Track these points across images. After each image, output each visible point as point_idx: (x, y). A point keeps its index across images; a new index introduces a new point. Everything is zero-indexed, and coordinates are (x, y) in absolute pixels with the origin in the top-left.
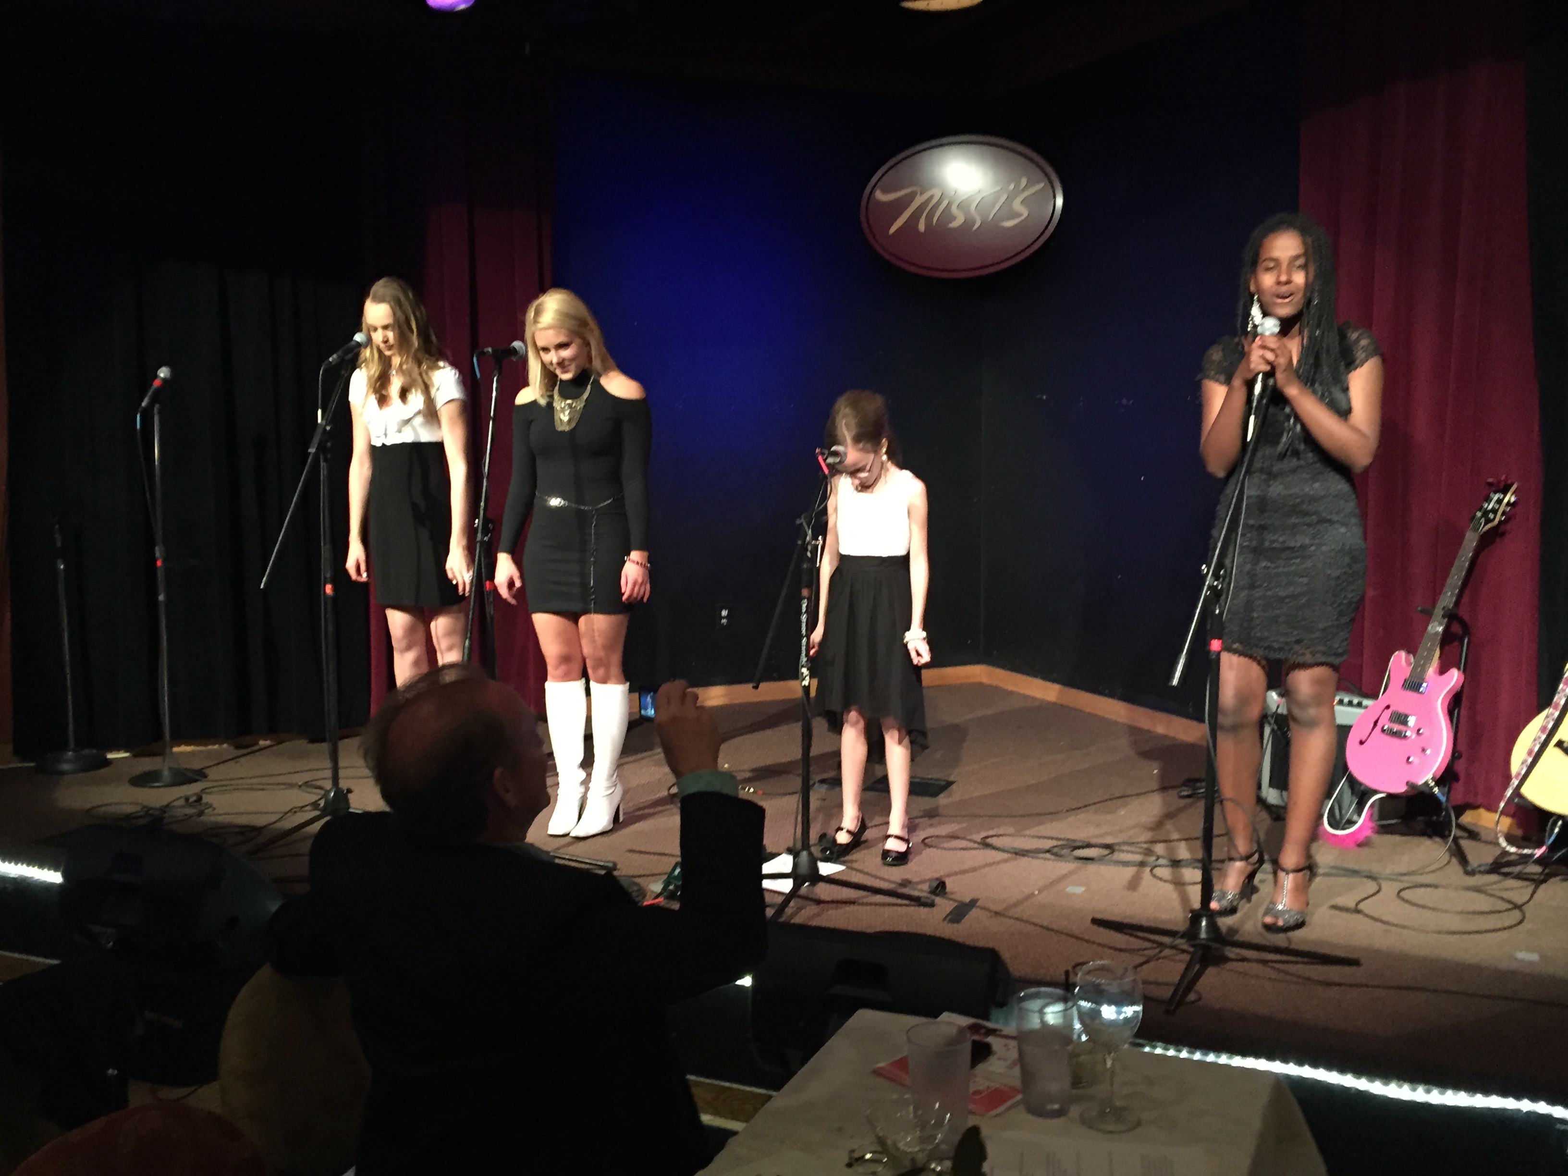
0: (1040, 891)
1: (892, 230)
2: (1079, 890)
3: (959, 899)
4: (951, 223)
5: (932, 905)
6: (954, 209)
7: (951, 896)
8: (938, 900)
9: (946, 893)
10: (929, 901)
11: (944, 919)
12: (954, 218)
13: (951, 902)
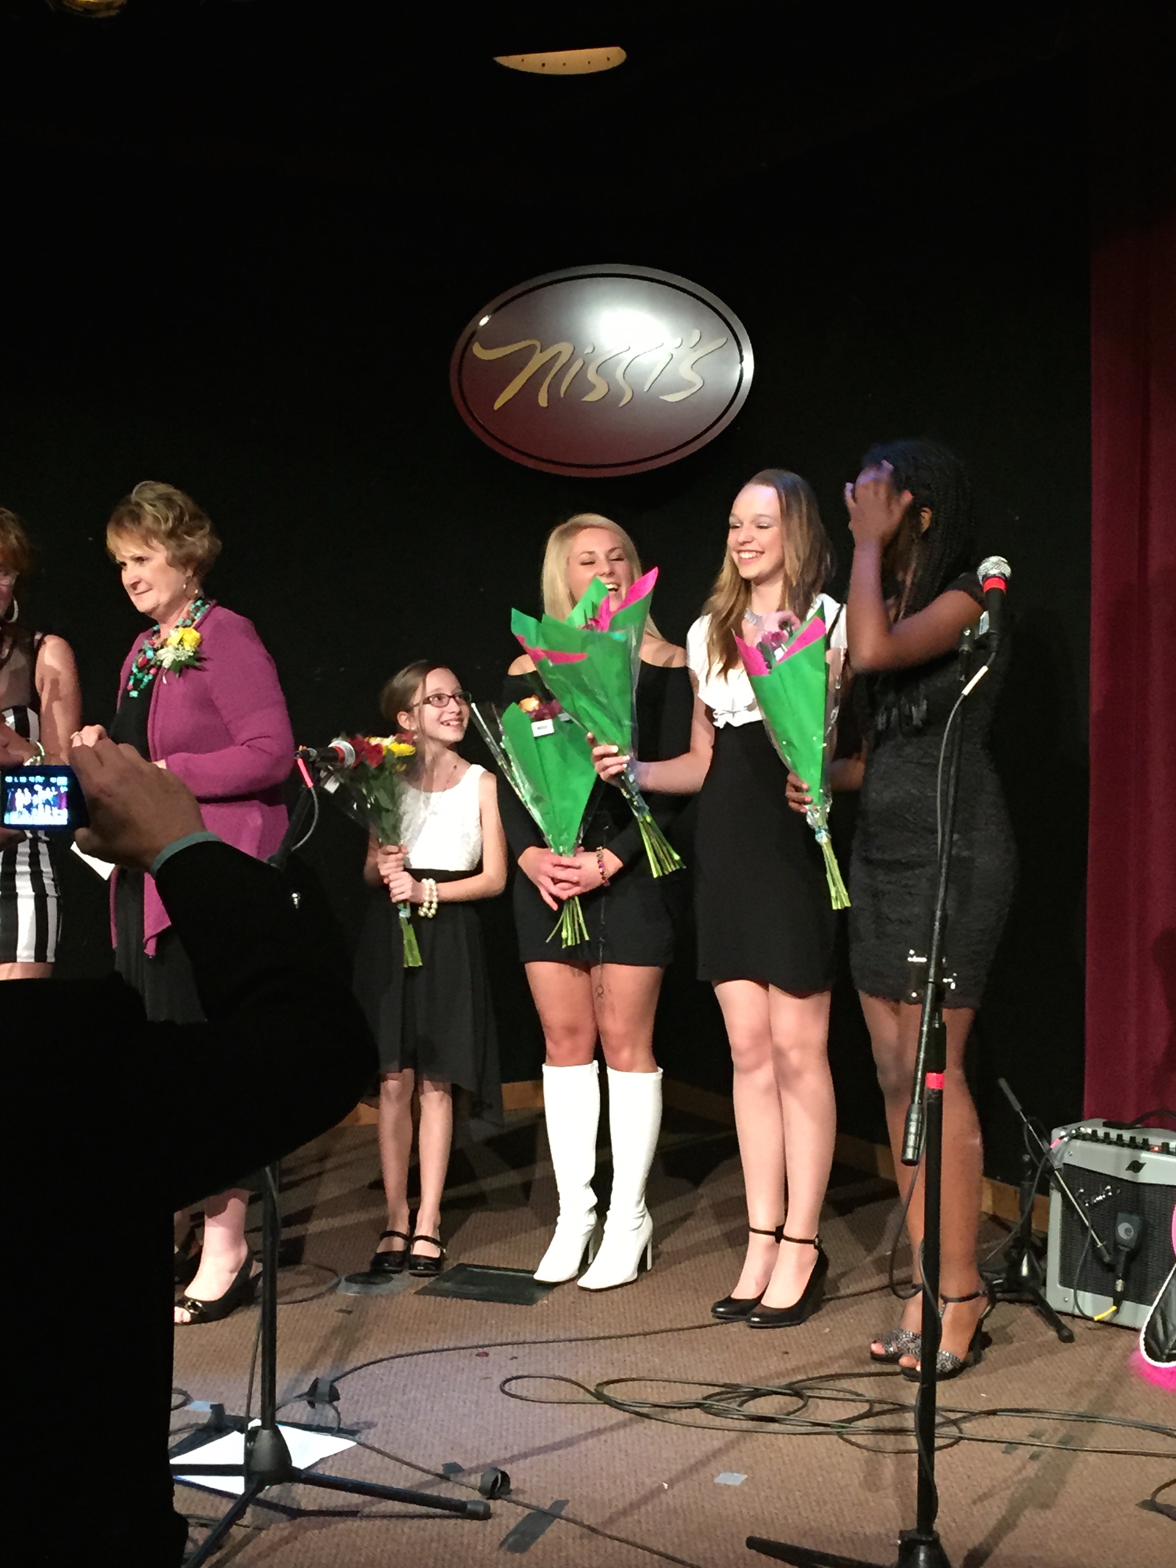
0: (671, 1486)
1: (498, 405)
2: (735, 1479)
3: (534, 1503)
4: (585, 395)
5: (486, 1515)
6: (591, 375)
7: (520, 1498)
8: (496, 1506)
9: (509, 1492)
10: (481, 1509)
11: (502, 1544)
12: (592, 387)
13: (520, 1509)
